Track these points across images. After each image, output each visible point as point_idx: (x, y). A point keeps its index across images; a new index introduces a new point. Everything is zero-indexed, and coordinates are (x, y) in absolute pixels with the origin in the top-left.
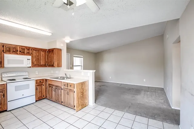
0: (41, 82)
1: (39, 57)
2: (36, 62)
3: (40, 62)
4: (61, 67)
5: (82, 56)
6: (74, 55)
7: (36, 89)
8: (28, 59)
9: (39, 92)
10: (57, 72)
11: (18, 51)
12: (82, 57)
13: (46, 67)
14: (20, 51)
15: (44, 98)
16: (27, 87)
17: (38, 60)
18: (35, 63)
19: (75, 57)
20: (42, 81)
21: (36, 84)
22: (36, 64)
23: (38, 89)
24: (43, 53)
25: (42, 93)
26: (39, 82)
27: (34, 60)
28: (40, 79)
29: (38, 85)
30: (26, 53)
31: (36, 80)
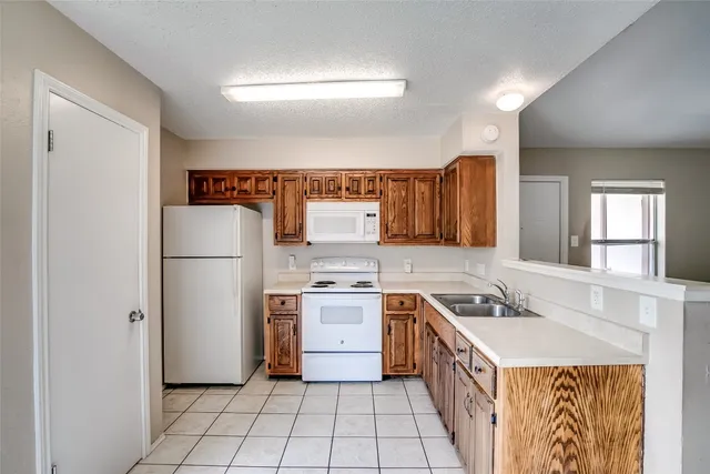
0: (406, 305)
1: (410, 202)
2: (395, 225)
3: (411, 223)
4: (494, 245)
5: (661, 185)
6: (595, 184)
7: (387, 331)
8: (368, 215)
9: (398, 346)
10: (481, 270)
11: (340, 189)
12: (656, 191)
13: (437, 243)
14: (348, 189)
15: (416, 373)
16: (355, 315)
17: (405, 215)
18: (395, 228)
19: (599, 190)
20: (408, 303)
21: (386, 312)
22: (397, 232)
23: (393, 332)
24: (422, 185)
25: (406, 352)
26: (395, 302)
27: (391, 218)
28: (403, 295)
29: (393, 317)
30: (363, 192)
31: (389, 295)
